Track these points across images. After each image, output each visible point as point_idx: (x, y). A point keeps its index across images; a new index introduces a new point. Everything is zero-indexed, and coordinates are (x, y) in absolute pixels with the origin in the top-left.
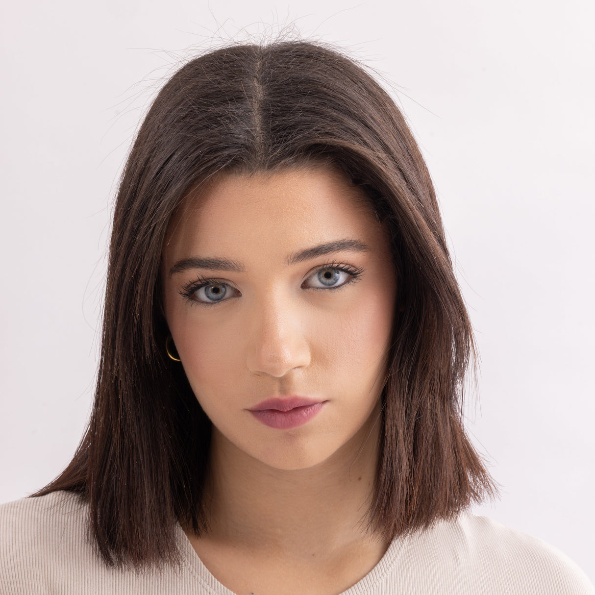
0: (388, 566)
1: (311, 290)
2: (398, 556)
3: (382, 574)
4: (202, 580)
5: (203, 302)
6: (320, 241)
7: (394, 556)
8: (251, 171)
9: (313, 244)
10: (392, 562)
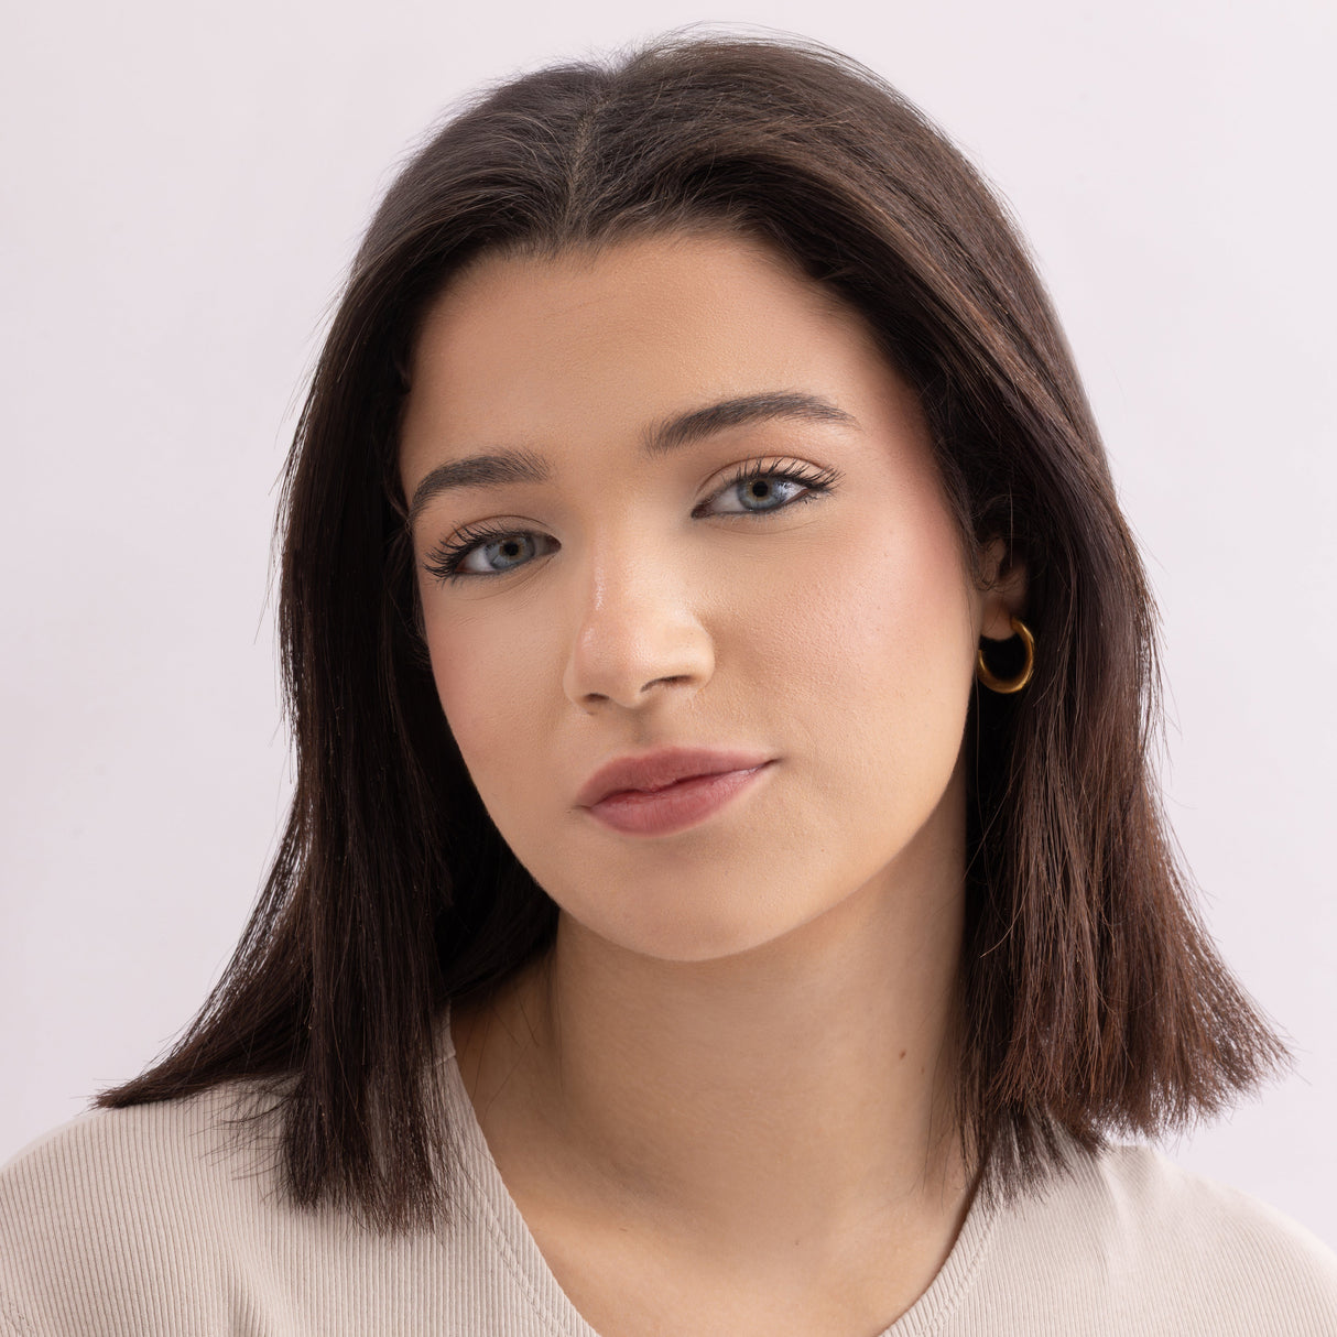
0: (961, 1280)
1: (713, 520)
2: (982, 1254)
3: (951, 1300)
4: (556, 1322)
5: (478, 573)
6: (720, 393)
7: (974, 1254)
8: (555, 246)
9: (703, 401)
10: (969, 1271)
